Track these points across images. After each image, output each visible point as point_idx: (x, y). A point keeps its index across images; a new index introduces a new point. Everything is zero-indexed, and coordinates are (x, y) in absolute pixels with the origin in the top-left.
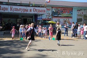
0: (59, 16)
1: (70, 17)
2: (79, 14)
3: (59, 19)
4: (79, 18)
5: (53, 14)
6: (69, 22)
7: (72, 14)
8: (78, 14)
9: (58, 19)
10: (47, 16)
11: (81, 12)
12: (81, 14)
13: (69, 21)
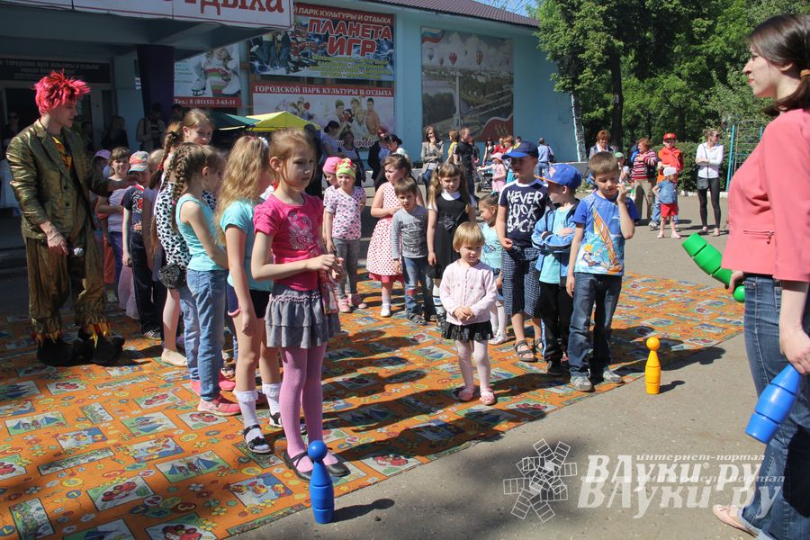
0: (304, 72)
1: (380, 84)
2: (435, 61)
3: (307, 98)
4: (432, 94)
5: (253, 57)
6: (376, 120)
7: (392, 63)
8: (426, 61)
9: (295, 98)
10: (206, 73)
11: (444, 49)
12: (448, 63)
13: (370, 111)
